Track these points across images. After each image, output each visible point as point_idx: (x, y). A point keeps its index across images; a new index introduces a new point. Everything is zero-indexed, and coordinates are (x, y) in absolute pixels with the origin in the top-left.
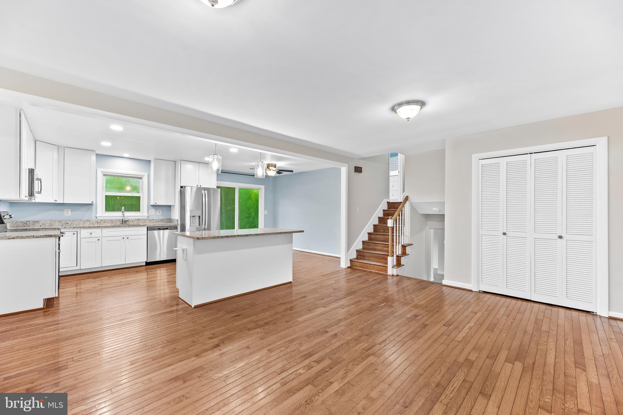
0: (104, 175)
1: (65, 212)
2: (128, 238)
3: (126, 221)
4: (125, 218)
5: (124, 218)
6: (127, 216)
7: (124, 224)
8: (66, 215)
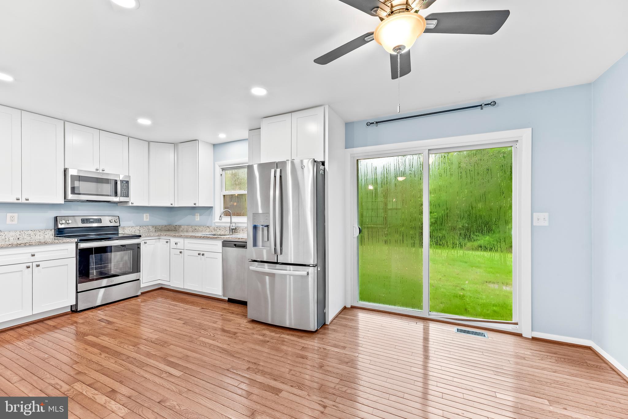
0: (223, 169)
1: (196, 216)
2: (203, 255)
3: (233, 229)
4: (234, 225)
5: (231, 225)
6: (234, 223)
7: (231, 233)
8: (196, 220)
